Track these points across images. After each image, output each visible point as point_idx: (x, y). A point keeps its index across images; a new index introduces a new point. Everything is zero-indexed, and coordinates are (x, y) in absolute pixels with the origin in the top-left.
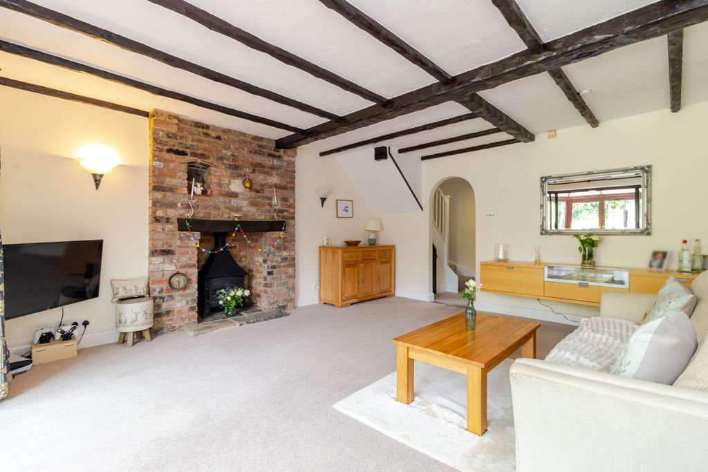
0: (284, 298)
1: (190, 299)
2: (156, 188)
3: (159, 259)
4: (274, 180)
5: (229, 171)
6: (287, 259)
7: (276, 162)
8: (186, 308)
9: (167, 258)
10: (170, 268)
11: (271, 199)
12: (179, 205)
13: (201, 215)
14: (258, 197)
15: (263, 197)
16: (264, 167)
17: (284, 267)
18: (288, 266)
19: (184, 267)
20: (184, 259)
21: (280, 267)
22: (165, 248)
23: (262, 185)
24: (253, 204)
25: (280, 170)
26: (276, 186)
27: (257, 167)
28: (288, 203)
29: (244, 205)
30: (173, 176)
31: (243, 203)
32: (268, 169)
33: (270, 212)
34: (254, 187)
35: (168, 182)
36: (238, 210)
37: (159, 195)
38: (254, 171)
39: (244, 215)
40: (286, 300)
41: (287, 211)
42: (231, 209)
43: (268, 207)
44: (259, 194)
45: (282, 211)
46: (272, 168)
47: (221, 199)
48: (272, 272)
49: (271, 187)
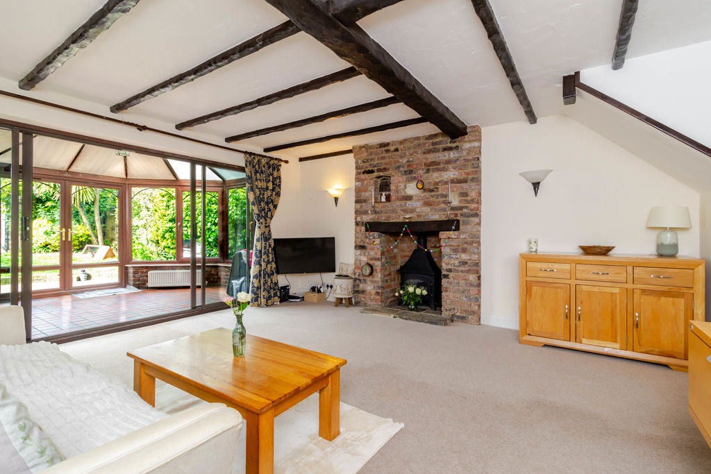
0: (464, 308)
1: (376, 285)
2: (357, 202)
3: (359, 252)
4: (451, 174)
5: (405, 177)
6: (466, 263)
7: (453, 155)
8: (373, 292)
9: (363, 251)
10: (364, 259)
11: (446, 196)
12: (369, 212)
13: (383, 219)
14: (432, 196)
15: (438, 195)
16: (439, 164)
17: (462, 271)
18: (468, 271)
19: (372, 259)
20: (372, 253)
21: (457, 271)
22: (362, 244)
23: (437, 184)
24: (427, 204)
25: (458, 162)
26: (453, 181)
27: (431, 166)
28: (469, 198)
29: (418, 206)
30: (366, 190)
31: (416, 204)
32: (442, 166)
33: (445, 210)
34: (425, 187)
35: (364, 195)
36: (412, 211)
37: (358, 206)
38: (428, 171)
39: (418, 216)
40: (465, 311)
41: (467, 207)
42: (406, 211)
43: (443, 206)
44: (432, 193)
45: (461, 208)
46: (448, 162)
47: (398, 203)
48: (448, 275)
49: (446, 183)
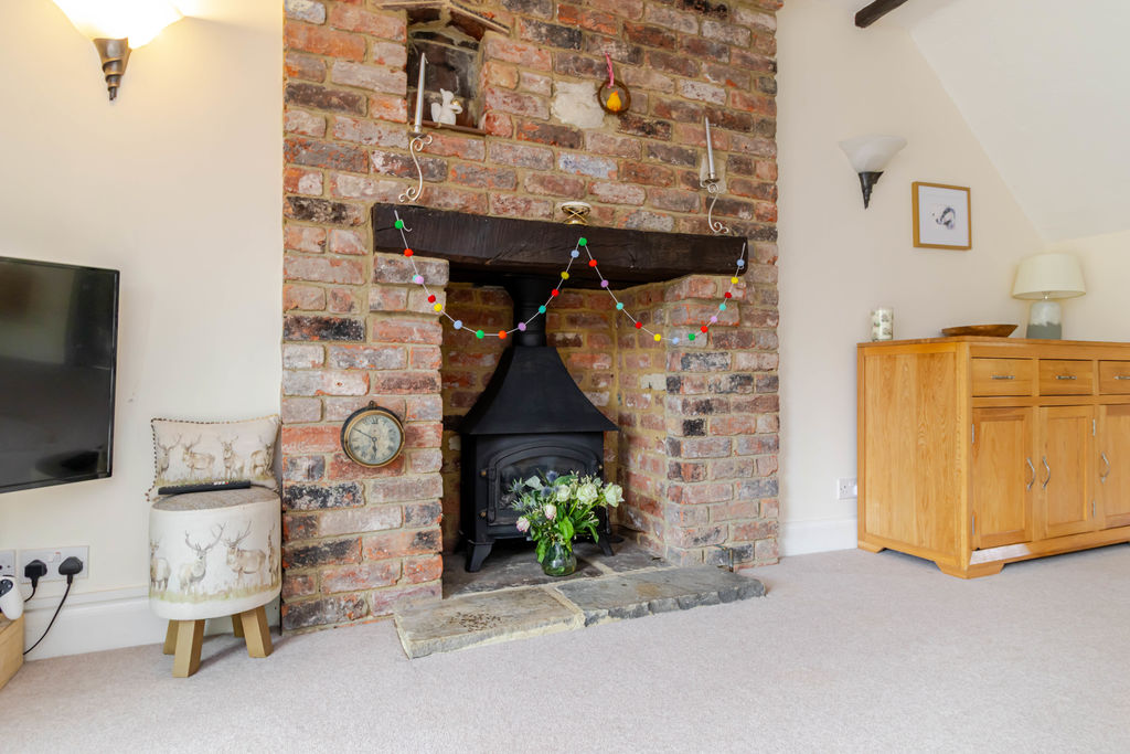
0: (742, 522)
1: (414, 505)
2: (298, 95)
3: (312, 351)
4: (704, 90)
5: (552, 53)
6: (749, 379)
7: (711, 29)
8: (402, 539)
9: (337, 348)
10: (348, 387)
11: (693, 160)
12: (378, 161)
13: (454, 198)
14: (652, 152)
15: (669, 151)
16: (668, 43)
17: (739, 407)
18: (754, 405)
19: (395, 386)
20: (395, 357)
21: (725, 407)
22: (332, 312)
23: (665, 110)
24: (633, 173)
25: (725, 59)
26: (711, 113)
27: (647, 42)
28: (754, 181)
29: (604, 175)
30: (359, 55)
31: (599, 169)
32: (681, 54)
33: (689, 205)
34: (637, 111)
35: (341, 74)
36: (584, 190)
37: (309, 121)
38: (635, 57)
39: (602, 212)
40: (747, 530)
41: (748, 207)
42: (555, 187)
43: (683, 188)
44: (651, 141)
45: (734, 207)
46: (698, 47)
47: (524, 148)
48: (701, 423)
49: (693, 116)
